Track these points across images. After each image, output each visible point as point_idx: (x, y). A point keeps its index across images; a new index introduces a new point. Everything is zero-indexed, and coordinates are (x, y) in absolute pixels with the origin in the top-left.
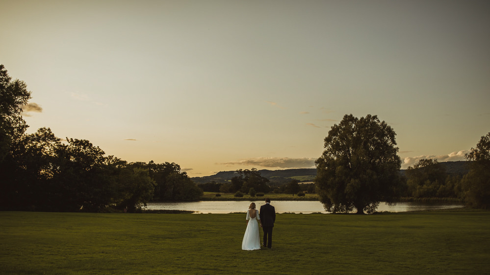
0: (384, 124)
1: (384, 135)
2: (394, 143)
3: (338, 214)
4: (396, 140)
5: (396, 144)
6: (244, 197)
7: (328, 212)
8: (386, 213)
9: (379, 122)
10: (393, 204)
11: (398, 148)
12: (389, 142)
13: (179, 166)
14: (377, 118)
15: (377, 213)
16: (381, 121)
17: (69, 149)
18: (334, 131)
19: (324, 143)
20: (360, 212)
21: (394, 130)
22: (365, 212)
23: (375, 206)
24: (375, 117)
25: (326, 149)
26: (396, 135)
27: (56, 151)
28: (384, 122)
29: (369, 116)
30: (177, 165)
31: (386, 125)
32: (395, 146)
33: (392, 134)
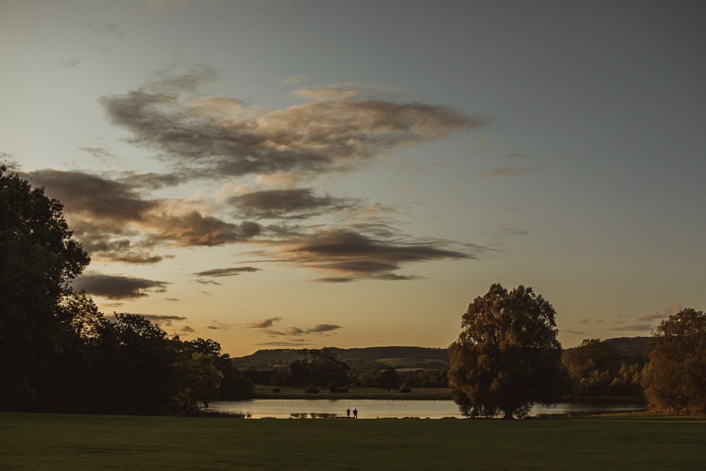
0: (540, 300)
1: (539, 313)
2: (553, 323)
3: (478, 418)
4: (556, 321)
5: (555, 325)
6: (320, 394)
7: (465, 417)
8: (543, 417)
9: (534, 296)
10: (552, 405)
11: (557, 331)
12: (547, 322)
13: (219, 345)
14: (532, 292)
15: (530, 418)
16: (537, 296)
17: (118, 328)
18: (477, 306)
19: (461, 320)
20: (508, 417)
21: (553, 307)
22: (515, 417)
23: (527, 409)
24: (530, 290)
25: (464, 329)
26: (556, 313)
27: (99, 329)
28: (540, 296)
29: (521, 287)
30: (215, 343)
31: (543, 300)
32: (554, 328)
33: (550, 312)
